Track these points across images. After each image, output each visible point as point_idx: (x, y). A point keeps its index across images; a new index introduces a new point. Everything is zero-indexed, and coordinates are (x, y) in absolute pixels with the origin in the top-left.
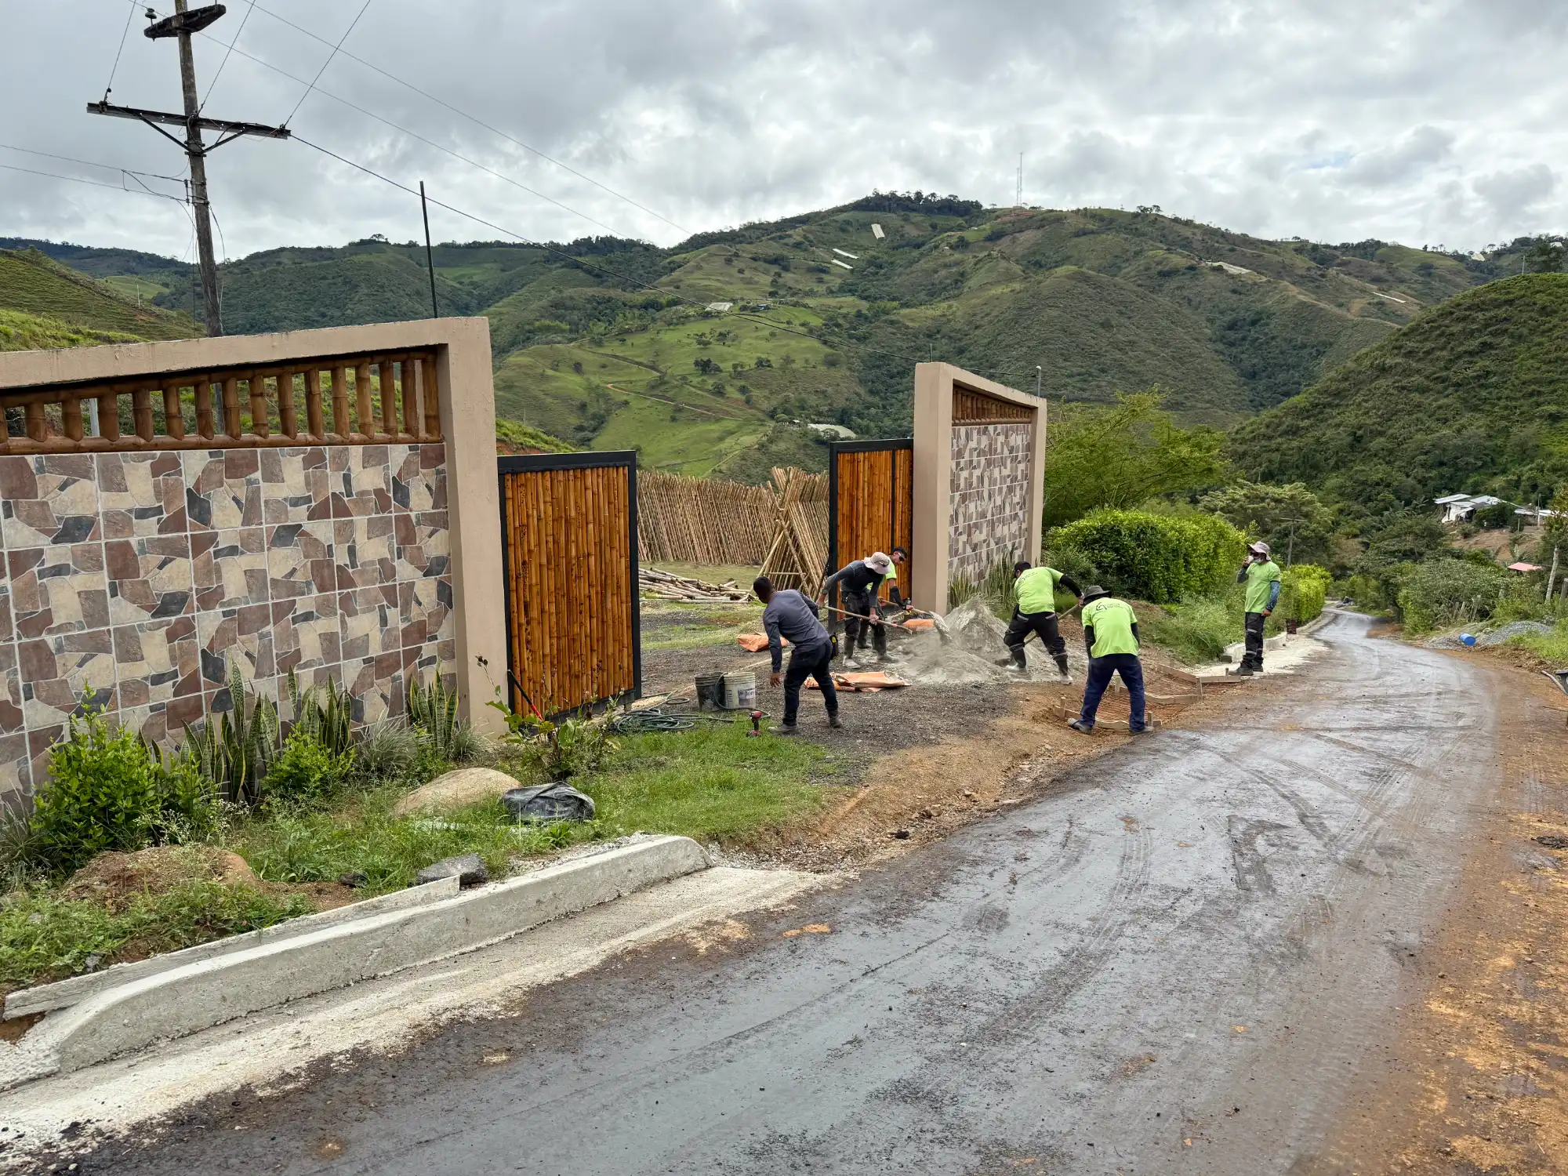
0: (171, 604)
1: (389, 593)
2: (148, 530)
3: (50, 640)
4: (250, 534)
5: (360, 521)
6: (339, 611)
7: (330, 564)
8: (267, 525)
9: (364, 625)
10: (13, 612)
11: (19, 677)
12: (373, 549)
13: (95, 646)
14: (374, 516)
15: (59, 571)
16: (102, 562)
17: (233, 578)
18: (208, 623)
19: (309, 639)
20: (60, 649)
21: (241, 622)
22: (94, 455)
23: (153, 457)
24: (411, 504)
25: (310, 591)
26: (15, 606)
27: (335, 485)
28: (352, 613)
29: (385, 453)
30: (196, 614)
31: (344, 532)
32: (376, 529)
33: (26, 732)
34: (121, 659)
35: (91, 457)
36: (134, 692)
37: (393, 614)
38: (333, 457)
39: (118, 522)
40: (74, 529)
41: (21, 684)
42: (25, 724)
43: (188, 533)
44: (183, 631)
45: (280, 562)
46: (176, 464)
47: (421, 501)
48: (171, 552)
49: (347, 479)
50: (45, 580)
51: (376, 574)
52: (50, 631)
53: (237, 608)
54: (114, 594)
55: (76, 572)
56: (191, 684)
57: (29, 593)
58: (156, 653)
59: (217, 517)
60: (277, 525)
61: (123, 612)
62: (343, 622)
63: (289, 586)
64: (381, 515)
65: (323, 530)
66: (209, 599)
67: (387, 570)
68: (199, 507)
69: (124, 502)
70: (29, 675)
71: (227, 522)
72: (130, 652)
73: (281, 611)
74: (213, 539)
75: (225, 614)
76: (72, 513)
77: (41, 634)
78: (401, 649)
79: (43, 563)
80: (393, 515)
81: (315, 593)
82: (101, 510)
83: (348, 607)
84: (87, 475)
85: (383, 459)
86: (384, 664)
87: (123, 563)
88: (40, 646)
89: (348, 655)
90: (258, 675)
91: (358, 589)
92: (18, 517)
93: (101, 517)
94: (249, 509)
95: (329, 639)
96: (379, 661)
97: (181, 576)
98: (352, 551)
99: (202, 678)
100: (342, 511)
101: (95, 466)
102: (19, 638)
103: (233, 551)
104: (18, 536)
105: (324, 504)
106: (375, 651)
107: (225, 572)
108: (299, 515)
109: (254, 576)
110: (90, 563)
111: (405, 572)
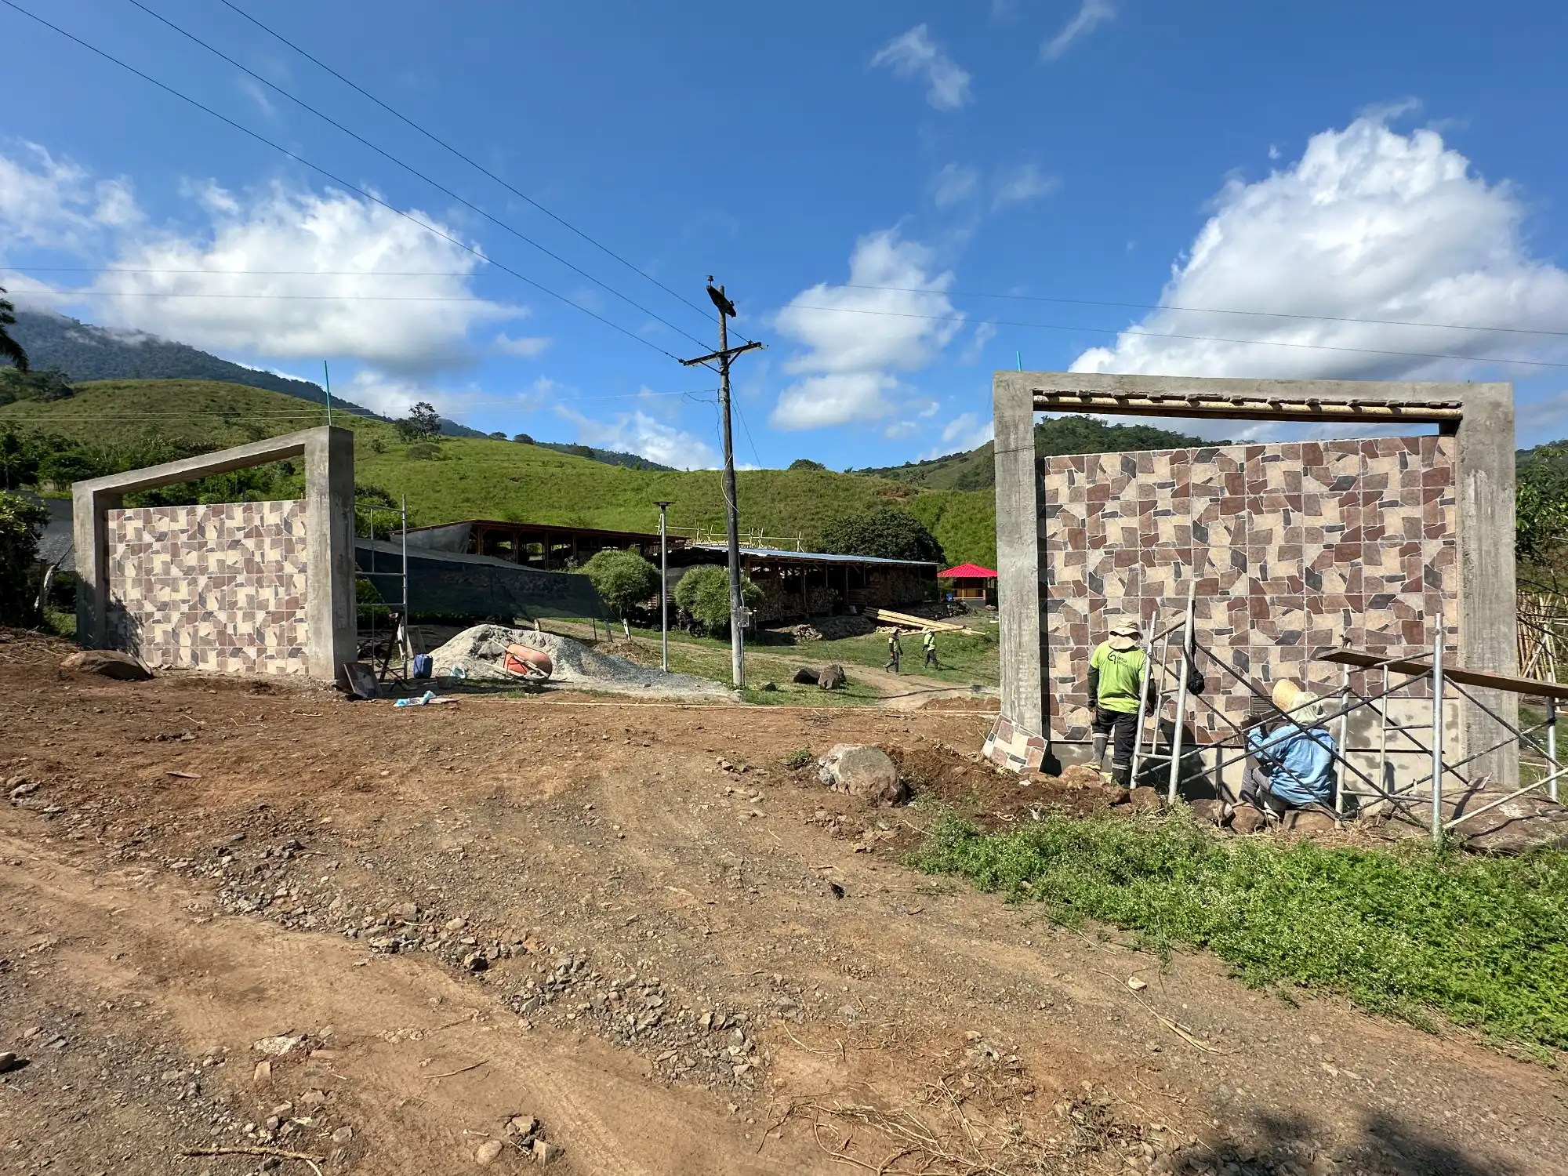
1: (280, 578)
2: (184, 538)
5: (267, 541)
8: (227, 540)
9: (267, 593)
12: (273, 555)
13: (166, 583)
14: (275, 538)
18: (203, 581)
20: (155, 583)
22: (170, 507)
23: (187, 508)
25: (243, 573)
27: (257, 522)
29: (281, 505)
34: (173, 590)
35: (168, 508)
37: (281, 590)
40: (162, 537)
45: (233, 557)
46: (195, 511)
47: (298, 531)
49: (262, 519)
50: (153, 555)
51: (274, 568)
52: (153, 575)
53: (212, 576)
54: (172, 564)
55: (162, 553)
58: (184, 590)
59: (207, 535)
60: (231, 540)
61: (175, 571)
62: (257, 592)
63: (234, 570)
64: (278, 537)
65: (250, 543)
67: (280, 567)
68: (201, 530)
71: (211, 535)
72: (175, 588)
73: (229, 580)
74: (206, 544)
75: (208, 578)
76: (161, 530)
77: (150, 576)
78: (286, 610)
79: (152, 549)
80: (284, 538)
81: (246, 574)
83: (260, 583)
85: (280, 508)
86: (276, 617)
87: (175, 552)
89: (259, 608)
90: (220, 609)
91: (265, 575)
94: (220, 532)
95: (250, 598)
96: (274, 614)
97: (191, 559)
98: (263, 555)
99: (199, 605)
100: (259, 534)
104: (147, 538)
105: (251, 531)
106: (272, 608)
107: (210, 559)
108: (240, 535)
109: (221, 562)
110: (164, 550)
111: (289, 568)
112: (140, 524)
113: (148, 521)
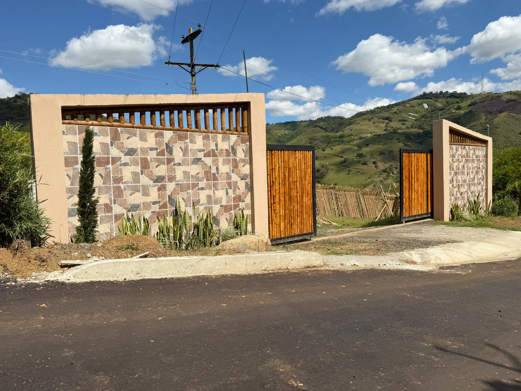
0: (159, 179)
1: (229, 184)
2: (153, 154)
3: (122, 186)
4: (185, 160)
5: (221, 159)
6: (213, 188)
7: (210, 172)
8: (190, 157)
9: (220, 194)
10: (112, 176)
11: (112, 196)
12: (224, 169)
13: (136, 189)
14: (225, 158)
15: (126, 164)
16: (139, 163)
17: (179, 173)
18: (170, 187)
19: (203, 196)
20: (125, 189)
21: (181, 188)
22: (138, 129)
23: (155, 132)
24: (237, 155)
25: (203, 180)
26: (112, 174)
27: (213, 146)
28: (217, 189)
29: (229, 137)
30: (167, 183)
31: (215, 162)
32: (226, 162)
33: (113, 214)
34: (143, 195)
35: (137, 130)
36: (147, 206)
37: (230, 191)
38: (212, 137)
39: (144, 151)
40: (131, 152)
41: (113, 199)
42: (113, 212)
43: (166, 157)
44: (162, 189)
45: (194, 170)
46: (162, 134)
47: (240, 154)
48: (160, 162)
49: (217, 145)
50: (121, 167)
51: (225, 177)
52: (122, 183)
53: (180, 183)
54: (142, 174)
55: (131, 165)
56: (164, 206)
57: (117, 170)
58: (154, 195)
59: (175, 153)
60: (194, 158)
61: (144, 180)
62: (214, 192)
63: (197, 177)
64: (227, 158)
65: (208, 161)
66: (172, 179)
67: (229, 177)
68: (169, 149)
69: (146, 145)
70: (115, 196)
71: (178, 155)
72: (146, 194)
73: (194, 186)
74: (173, 160)
75: (176, 184)
76: (130, 147)
77: (119, 184)
78: (233, 204)
79: (121, 161)
80: (231, 158)
81: (205, 181)
82: (139, 147)
83: (216, 187)
84: (135, 135)
85: (229, 139)
86: (227, 208)
87: (145, 165)
88: (119, 188)
89: (215, 203)
90: (186, 206)
91: (219, 182)
92: (114, 146)
93: (139, 149)
94: (185, 151)
95: (209, 197)
96: (225, 207)
97: (162, 170)
98: (217, 169)
99: (168, 205)
100: (214, 155)
101: (138, 133)
102: (113, 184)
103: (179, 164)
104: (114, 152)
105: (209, 152)
106: (224, 203)
107: (177, 171)
108: (201, 155)
109: (186, 173)
110: (135, 163)
111: (235, 178)
112: (108, 140)
113: (115, 138)
